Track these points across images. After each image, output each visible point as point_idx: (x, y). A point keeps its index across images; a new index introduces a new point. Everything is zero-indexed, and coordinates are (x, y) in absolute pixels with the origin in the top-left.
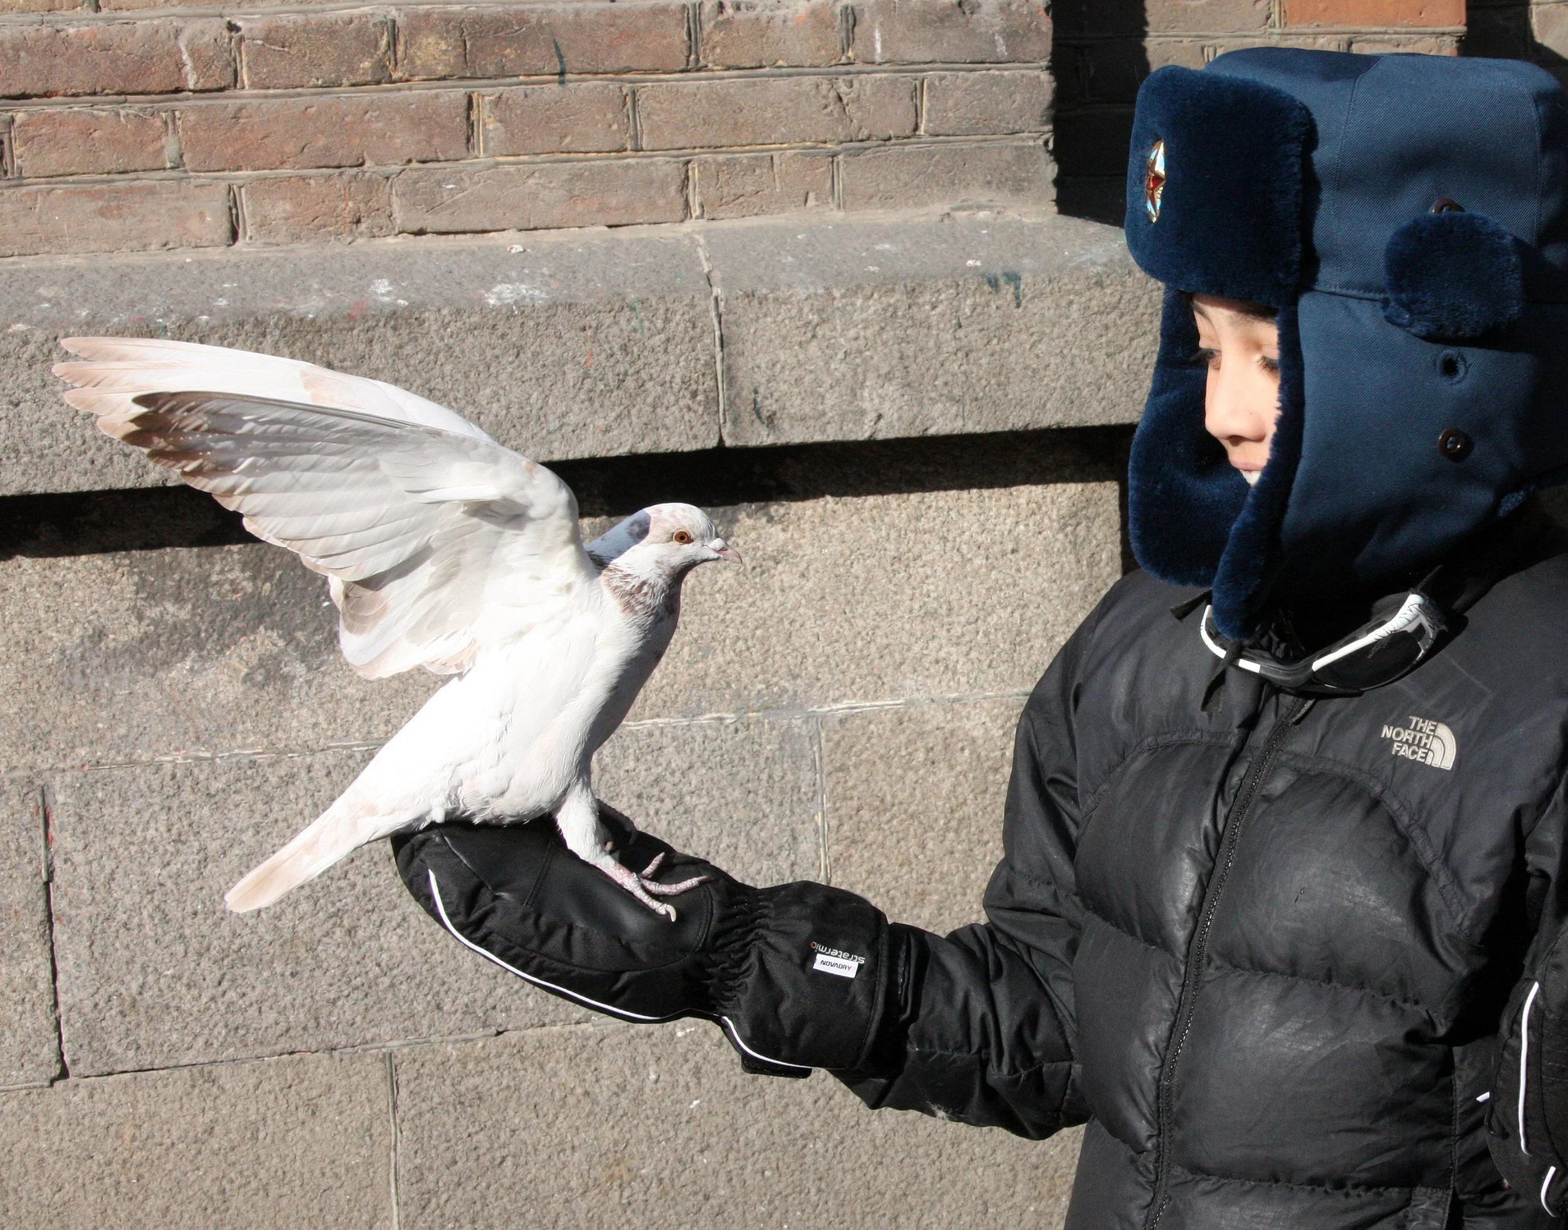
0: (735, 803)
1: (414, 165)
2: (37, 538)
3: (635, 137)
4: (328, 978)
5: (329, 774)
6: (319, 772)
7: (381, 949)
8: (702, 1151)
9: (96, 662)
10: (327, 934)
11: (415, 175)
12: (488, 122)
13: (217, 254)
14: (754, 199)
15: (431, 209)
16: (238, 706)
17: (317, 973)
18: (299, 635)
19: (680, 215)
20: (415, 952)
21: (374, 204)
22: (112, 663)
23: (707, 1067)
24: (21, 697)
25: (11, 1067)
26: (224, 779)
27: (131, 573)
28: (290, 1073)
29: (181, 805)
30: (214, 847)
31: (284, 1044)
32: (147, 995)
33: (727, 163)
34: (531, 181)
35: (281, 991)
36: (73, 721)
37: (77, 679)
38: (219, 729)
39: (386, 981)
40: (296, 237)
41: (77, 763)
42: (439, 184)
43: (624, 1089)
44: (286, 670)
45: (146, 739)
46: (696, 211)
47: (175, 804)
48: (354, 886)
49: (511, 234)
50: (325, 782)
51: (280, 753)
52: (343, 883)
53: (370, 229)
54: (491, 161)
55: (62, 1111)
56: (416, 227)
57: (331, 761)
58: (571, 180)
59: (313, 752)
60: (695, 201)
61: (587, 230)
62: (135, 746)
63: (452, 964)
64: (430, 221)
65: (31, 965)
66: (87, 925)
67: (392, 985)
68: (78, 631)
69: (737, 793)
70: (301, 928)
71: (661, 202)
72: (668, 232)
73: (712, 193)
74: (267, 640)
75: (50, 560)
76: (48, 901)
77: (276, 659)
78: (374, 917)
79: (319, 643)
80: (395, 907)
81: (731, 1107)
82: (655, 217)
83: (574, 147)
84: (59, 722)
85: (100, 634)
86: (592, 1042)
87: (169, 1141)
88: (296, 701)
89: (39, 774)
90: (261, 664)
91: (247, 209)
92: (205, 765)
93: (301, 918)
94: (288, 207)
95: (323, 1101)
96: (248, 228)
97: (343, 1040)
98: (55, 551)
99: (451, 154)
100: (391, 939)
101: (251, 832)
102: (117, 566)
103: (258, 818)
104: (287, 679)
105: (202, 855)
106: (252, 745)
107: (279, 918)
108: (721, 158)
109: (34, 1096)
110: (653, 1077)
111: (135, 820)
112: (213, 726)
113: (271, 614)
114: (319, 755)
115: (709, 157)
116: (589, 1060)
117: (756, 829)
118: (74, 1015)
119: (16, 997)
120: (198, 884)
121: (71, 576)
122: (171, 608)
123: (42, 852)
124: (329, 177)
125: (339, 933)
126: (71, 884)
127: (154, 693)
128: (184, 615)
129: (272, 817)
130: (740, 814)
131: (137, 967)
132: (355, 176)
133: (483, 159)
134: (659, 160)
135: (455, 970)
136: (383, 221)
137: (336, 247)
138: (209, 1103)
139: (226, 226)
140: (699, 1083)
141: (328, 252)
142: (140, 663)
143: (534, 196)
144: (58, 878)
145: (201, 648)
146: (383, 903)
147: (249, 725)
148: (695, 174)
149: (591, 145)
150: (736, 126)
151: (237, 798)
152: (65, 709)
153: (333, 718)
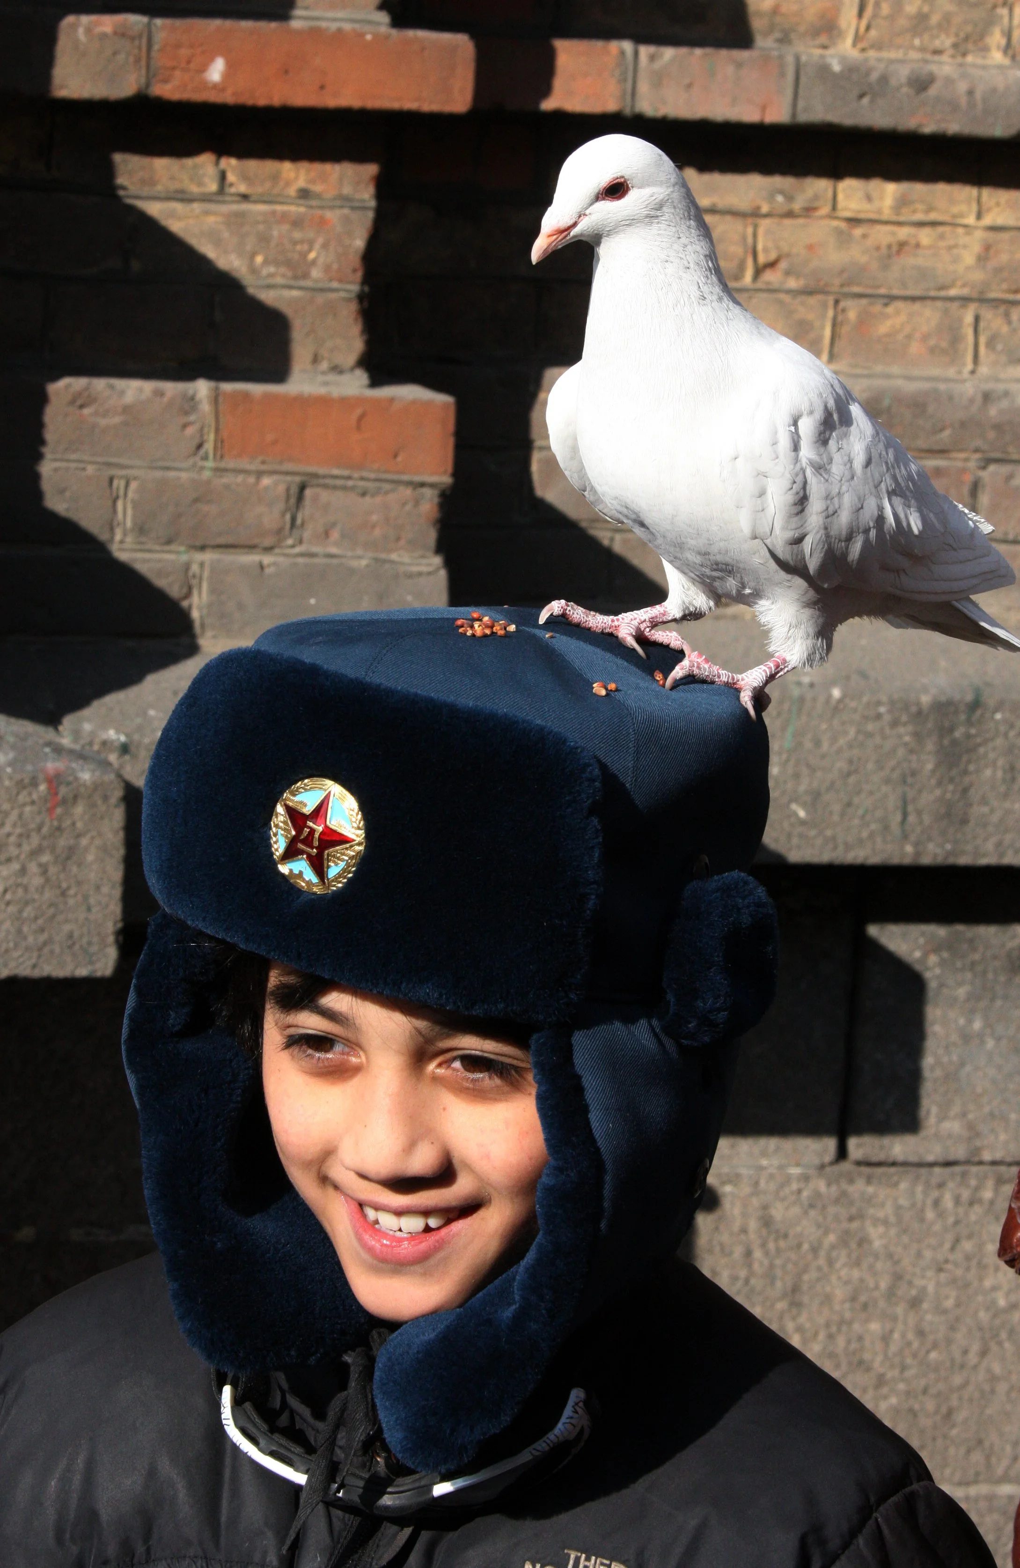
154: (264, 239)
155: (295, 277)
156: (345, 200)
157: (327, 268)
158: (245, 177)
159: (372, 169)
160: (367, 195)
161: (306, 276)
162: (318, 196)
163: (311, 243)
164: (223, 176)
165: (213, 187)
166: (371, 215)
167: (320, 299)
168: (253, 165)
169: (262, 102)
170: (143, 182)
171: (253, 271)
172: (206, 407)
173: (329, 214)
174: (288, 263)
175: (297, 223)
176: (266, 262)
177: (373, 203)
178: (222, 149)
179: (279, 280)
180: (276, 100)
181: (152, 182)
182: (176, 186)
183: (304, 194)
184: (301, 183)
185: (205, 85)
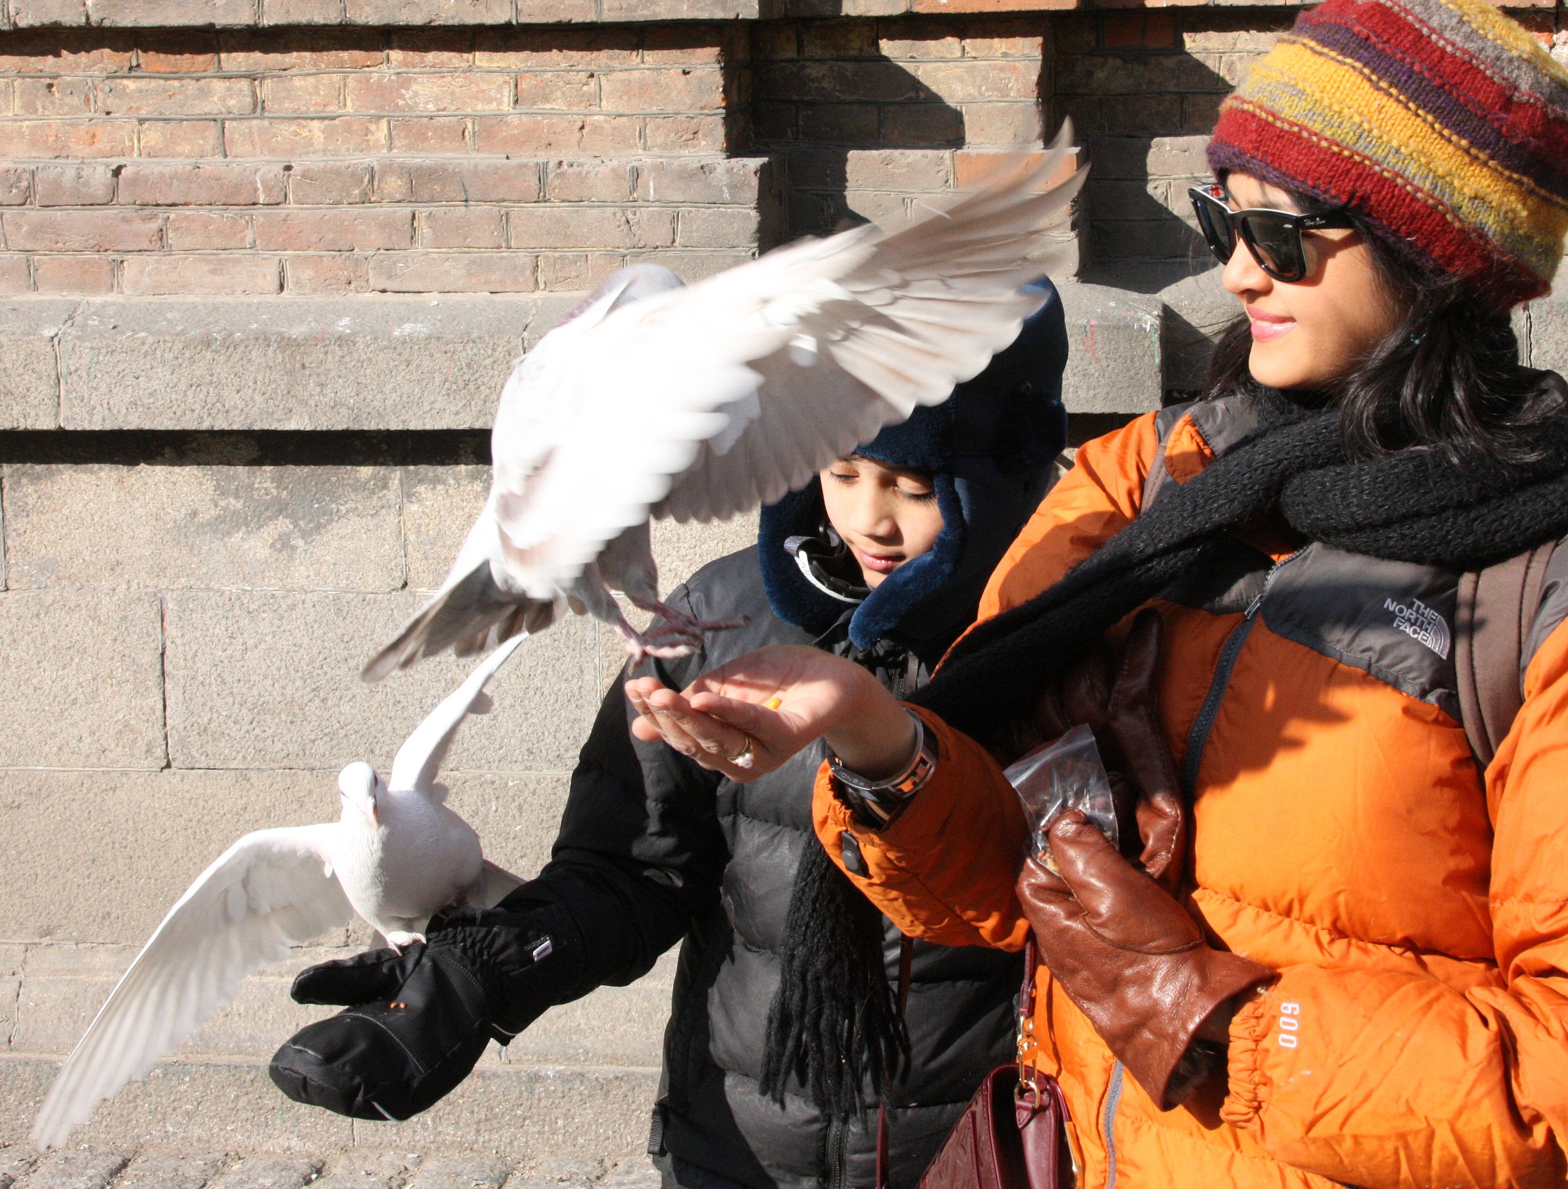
0: (546, 646)
1: (382, 251)
2: (163, 455)
3: (507, 241)
4: (309, 728)
5: (314, 606)
6: (309, 605)
7: (340, 713)
8: (521, 857)
9: (192, 529)
10: (310, 701)
11: (382, 257)
12: (424, 229)
13: (272, 298)
14: (576, 280)
15: (390, 278)
16: (267, 562)
17: (305, 723)
18: (301, 523)
19: (532, 287)
20: (359, 717)
21: (358, 274)
22: (200, 530)
23: (526, 806)
24: (152, 546)
25: (140, 758)
26: (257, 603)
27: (212, 480)
28: (289, 782)
29: (234, 617)
30: (250, 643)
31: (285, 763)
32: (212, 725)
33: (560, 258)
34: (447, 264)
35: (285, 732)
36: (179, 562)
37: (182, 538)
38: (256, 574)
39: (342, 733)
40: (315, 290)
41: (180, 587)
42: (395, 263)
43: (477, 814)
44: (293, 543)
45: (216, 576)
46: (542, 286)
47: (230, 615)
48: (326, 674)
49: (435, 295)
50: (312, 610)
51: (288, 591)
52: (320, 671)
53: (356, 288)
54: (424, 251)
55: (166, 787)
56: (381, 288)
57: (316, 599)
58: (468, 264)
59: (306, 592)
60: (541, 280)
61: (477, 295)
62: (211, 580)
63: (380, 727)
64: (388, 285)
65: (152, 700)
66: (182, 681)
67: (346, 735)
68: (183, 510)
69: (548, 641)
70: (297, 695)
71: (521, 279)
72: (525, 298)
73: (551, 275)
74: (283, 524)
75: (170, 468)
76: (163, 664)
77: (288, 535)
78: (337, 693)
79: (312, 529)
80: (349, 689)
81: (540, 832)
82: (517, 289)
83: (472, 244)
84: (172, 562)
85: (195, 513)
86: (459, 783)
87: (222, 812)
88: (298, 562)
89: (160, 591)
90: (280, 538)
91: (289, 273)
92: (247, 594)
93: (297, 690)
94: (311, 273)
95: (306, 799)
96: (289, 284)
97: (318, 764)
98: (172, 463)
99: (402, 246)
100: (346, 708)
101: (270, 636)
102: (205, 475)
103: (275, 628)
104: (294, 548)
105: (243, 647)
106: (273, 585)
107: (284, 688)
108: (557, 255)
109: (153, 777)
110: (494, 808)
111: (209, 622)
112: (253, 572)
113: (286, 509)
114: (310, 595)
115: (550, 254)
116: (457, 793)
117: (559, 663)
118: (174, 732)
119: (144, 718)
120: (241, 663)
121: (181, 478)
122: (232, 501)
123: (160, 636)
124: (334, 257)
125: (317, 700)
126: (175, 656)
127: (223, 551)
128: (239, 505)
129: (282, 629)
130: (549, 653)
131: (207, 708)
132: (348, 257)
133: (420, 250)
134: (521, 254)
135: (382, 731)
136: (363, 284)
137: (337, 298)
138: (245, 793)
139: (277, 283)
140: (521, 815)
141: (331, 300)
142: (215, 532)
143: (448, 273)
144: (167, 653)
145: (247, 525)
146: (342, 686)
147: (272, 574)
148: (541, 264)
149: (482, 244)
150: (566, 236)
151: (264, 615)
152: (175, 555)
153: (317, 574)
154: (985, 78)
155: (1003, 96)
156: (1027, 57)
157: (1019, 90)
158: (975, 49)
159: (1039, 40)
160: (1037, 54)
161: (1008, 95)
162: (1012, 56)
163: (1010, 79)
164: (964, 48)
165: (959, 55)
166: (1040, 63)
167: (1015, 106)
168: (978, 41)
169: (968, 11)
170: (924, 54)
171: (981, 94)
172: (948, 162)
173: (1018, 64)
174: (998, 90)
175: (1002, 69)
176: (987, 90)
177: (1040, 57)
178: (962, 35)
179: (994, 98)
180: (976, 10)
181: (928, 54)
182: (941, 55)
183: (1005, 55)
184: (1003, 50)
185: (940, 5)
